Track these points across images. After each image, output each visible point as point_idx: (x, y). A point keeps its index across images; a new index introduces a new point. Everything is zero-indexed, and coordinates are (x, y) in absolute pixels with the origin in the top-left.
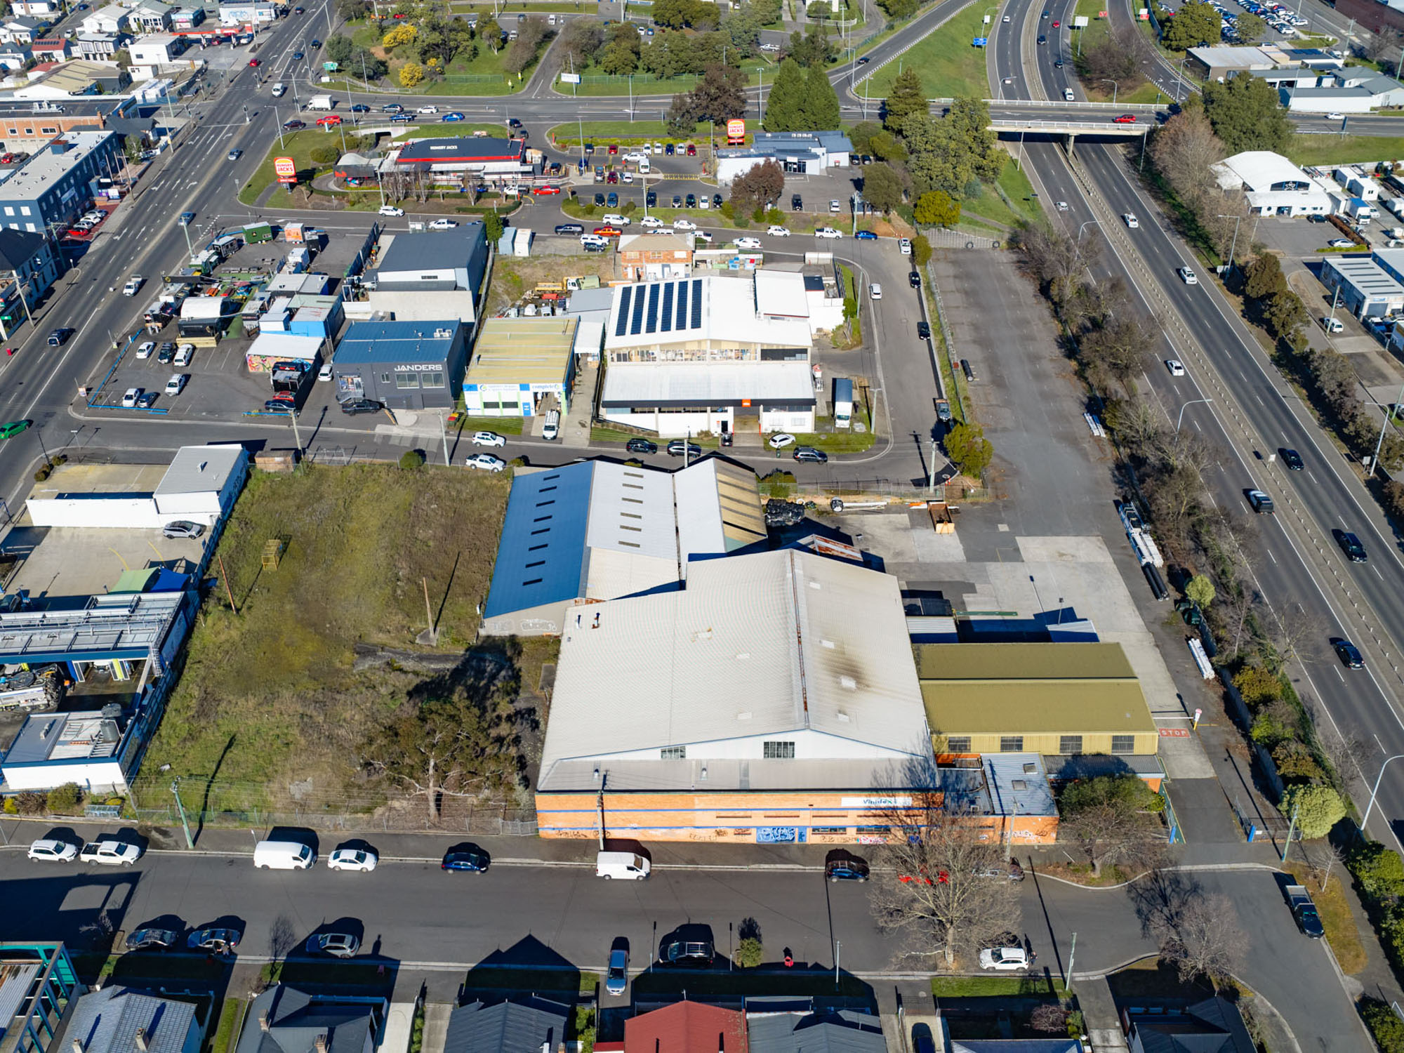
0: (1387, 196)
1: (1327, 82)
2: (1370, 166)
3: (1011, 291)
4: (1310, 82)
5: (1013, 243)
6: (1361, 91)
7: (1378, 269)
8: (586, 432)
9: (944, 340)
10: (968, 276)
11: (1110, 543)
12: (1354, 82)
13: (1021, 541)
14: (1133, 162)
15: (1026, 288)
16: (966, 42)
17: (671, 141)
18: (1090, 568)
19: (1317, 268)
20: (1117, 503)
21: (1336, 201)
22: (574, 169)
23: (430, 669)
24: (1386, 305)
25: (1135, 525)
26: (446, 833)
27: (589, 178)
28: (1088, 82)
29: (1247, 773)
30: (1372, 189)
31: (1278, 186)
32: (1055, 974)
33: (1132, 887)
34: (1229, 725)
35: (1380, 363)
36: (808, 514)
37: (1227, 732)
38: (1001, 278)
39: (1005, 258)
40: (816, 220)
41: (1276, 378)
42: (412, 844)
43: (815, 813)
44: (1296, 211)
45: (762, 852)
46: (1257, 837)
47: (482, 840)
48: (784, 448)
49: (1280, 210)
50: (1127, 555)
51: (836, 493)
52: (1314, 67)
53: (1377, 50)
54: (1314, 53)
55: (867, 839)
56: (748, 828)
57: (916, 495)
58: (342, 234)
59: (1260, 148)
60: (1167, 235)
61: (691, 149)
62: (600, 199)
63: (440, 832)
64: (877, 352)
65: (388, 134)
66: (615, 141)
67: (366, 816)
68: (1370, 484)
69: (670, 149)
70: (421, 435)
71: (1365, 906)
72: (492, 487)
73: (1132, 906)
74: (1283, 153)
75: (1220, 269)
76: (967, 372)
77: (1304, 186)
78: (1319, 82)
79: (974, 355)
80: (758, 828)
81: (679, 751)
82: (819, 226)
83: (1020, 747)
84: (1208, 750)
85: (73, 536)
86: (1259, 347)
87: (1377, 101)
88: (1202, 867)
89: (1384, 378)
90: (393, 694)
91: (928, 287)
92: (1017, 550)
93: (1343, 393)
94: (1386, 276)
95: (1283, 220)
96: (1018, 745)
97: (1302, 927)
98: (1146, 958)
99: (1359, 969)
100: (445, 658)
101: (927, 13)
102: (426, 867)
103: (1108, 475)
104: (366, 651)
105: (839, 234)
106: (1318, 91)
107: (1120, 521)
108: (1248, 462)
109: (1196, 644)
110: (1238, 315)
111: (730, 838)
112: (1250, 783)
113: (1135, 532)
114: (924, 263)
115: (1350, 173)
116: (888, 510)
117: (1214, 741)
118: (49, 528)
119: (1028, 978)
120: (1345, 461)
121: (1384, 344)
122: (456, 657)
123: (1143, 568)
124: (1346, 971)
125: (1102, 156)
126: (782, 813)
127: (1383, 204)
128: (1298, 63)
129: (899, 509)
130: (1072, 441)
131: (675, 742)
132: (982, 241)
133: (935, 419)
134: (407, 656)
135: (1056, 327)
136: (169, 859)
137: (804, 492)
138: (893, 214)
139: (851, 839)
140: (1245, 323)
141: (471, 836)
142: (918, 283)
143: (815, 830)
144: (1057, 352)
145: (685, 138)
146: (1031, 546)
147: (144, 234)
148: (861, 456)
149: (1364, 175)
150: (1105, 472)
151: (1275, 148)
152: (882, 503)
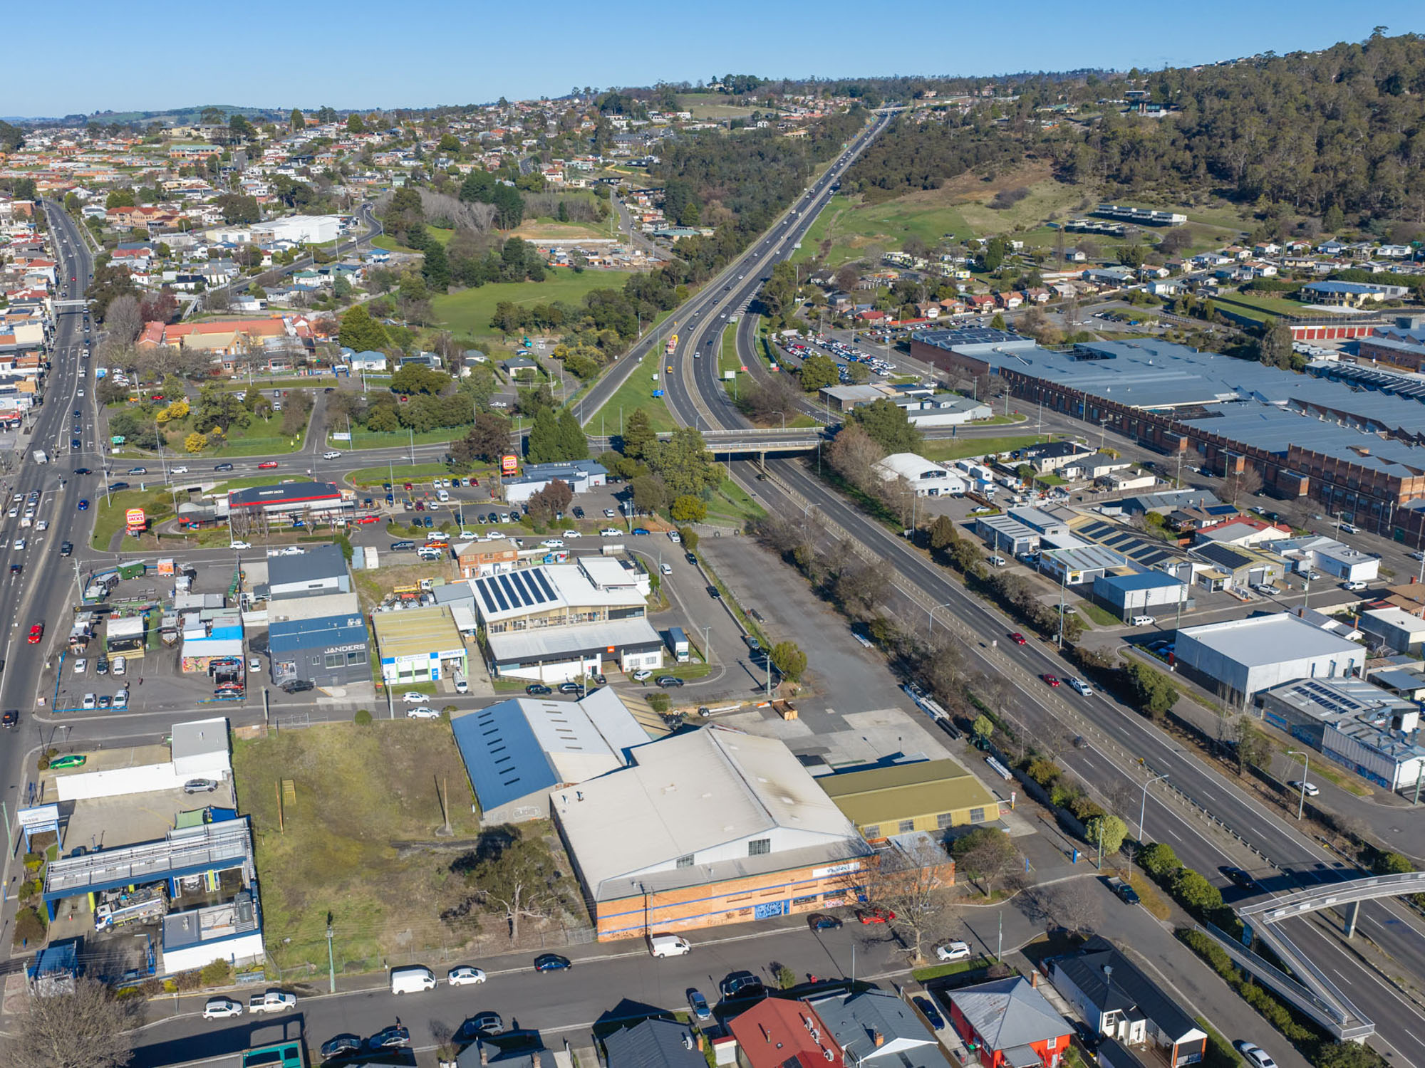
0: (999, 477)
1: (927, 406)
2: (980, 458)
3: (762, 562)
4: (916, 406)
5: (749, 530)
6: (953, 410)
7: (1014, 522)
8: (489, 685)
9: (731, 597)
10: (726, 555)
11: (907, 710)
12: (946, 405)
13: (846, 717)
14: (811, 469)
15: (773, 559)
16: (646, 394)
17: (454, 476)
18: (900, 727)
19: (971, 527)
20: (902, 687)
21: (968, 483)
22: (383, 503)
23: (459, 852)
24: (1028, 544)
25: (922, 695)
26: (528, 950)
27: (399, 508)
28: (753, 417)
29: (1056, 827)
30: (987, 474)
31: (925, 475)
32: (987, 955)
33: (1013, 901)
34: (1033, 804)
35: (1037, 581)
36: (685, 721)
37: (1034, 807)
38: (752, 555)
39: (747, 541)
40: (598, 524)
41: (972, 597)
42: (505, 961)
43: (795, 886)
44: (941, 492)
45: (760, 925)
46: (1079, 859)
47: (558, 950)
48: (647, 680)
49: (930, 492)
50: (924, 716)
51: (701, 703)
52: (915, 396)
53: (953, 383)
54: (911, 387)
55: (831, 904)
56: (748, 908)
57: (760, 698)
58: (206, 566)
59: (902, 451)
60: (857, 515)
61: (473, 482)
62: (417, 522)
63: (522, 951)
64: (684, 610)
65: (199, 489)
66: (408, 480)
67: (461, 949)
68: (1061, 653)
69: (455, 483)
70: (357, 702)
71: (1158, 883)
72: (435, 729)
73: (1018, 910)
74: (919, 454)
75: (906, 533)
76: (758, 617)
77: (943, 474)
78: (922, 407)
79: (757, 606)
80: (756, 906)
81: (687, 860)
82: (602, 528)
83: (912, 828)
84: (1027, 818)
85: (100, 804)
86: (955, 581)
87: (967, 415)
88: (1051, 882)
89: (1045, 591)
90: (439, 871)
91: (704, 563)
92: (846, 723)
93: (1025, 598)
94: (1021, 525)
95: (934, 498)
96: (911, 826)
97: (1125, 900)
98: (1041, 936)
99: (1168, 916)
100: (466, 843)
101: (607, 374)
102: (523, 974)
103: (887, 670)
104: (403, 846)
105: (620, 532)
106: (922, 412)
107: (909, 697)
108: (977, 650)
109: (992, 760)
110: (930, 562)
111: (737, 919)
112: (1060, 831)
113: (923, 701)
114: (694, 546)
115: (970, 465)
116: (742, 711)
117: (1027, 813)
118: (74, 801)
119: (972, 960)
120: (1040, 642)
121: (1035, 569)
122: (473, 842)
123: (937, 722)
124: (1160, 919)
125: (786, 467)
126: (773, 890)
127: (998, 482)
128: (902, 394)
129: (752, 709)
130: (853, 653)
131: (685, 853)
132: (726, 530)
133: (748, 650)
134: (436, 845)
135: (806, 583)
136: (320, 1002)
137: (678, 706)
138: (655, 515)
139: (821, 905)
140: (936, 565)
141: (547, 949)
142: (695, 561)
143: (796, 902)
144: (815, 598)
145: (466, 473)
146: (854, 719)
147: (17, 582)
148: (706, 678)
149: (978, 464)
150: (883, 669)
151: (912, 451)
152: (736, 707)
